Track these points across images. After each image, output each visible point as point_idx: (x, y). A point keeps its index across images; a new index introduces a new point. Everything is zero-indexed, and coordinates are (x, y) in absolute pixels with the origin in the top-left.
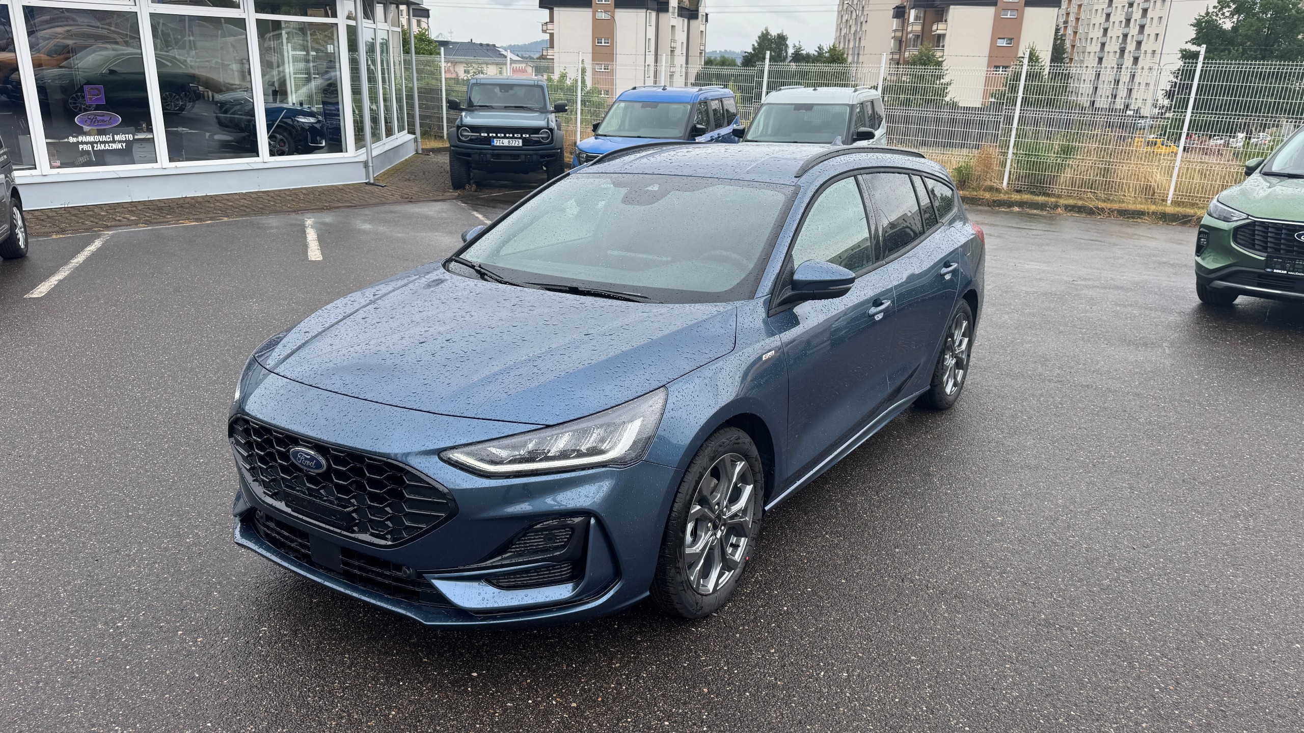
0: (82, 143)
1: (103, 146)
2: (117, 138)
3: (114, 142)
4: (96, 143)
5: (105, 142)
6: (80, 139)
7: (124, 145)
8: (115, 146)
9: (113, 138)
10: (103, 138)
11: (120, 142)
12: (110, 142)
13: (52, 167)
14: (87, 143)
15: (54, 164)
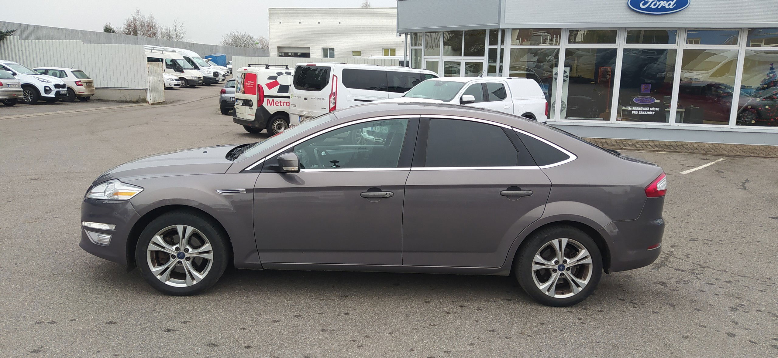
0: (634, 110)
1: (643, 112)
2: (651, 109)
3: (649, 111)
4: (640, 111)
5: (645, 111)
6: (634, 108)
7: (654, 113)
8: (649, 113)
9: (649, 109)
10: (645, 109)
11: (652, 111)
12: (648, 111)
13: (617, 120)
14: (636, 111)
15: (619, 119)
